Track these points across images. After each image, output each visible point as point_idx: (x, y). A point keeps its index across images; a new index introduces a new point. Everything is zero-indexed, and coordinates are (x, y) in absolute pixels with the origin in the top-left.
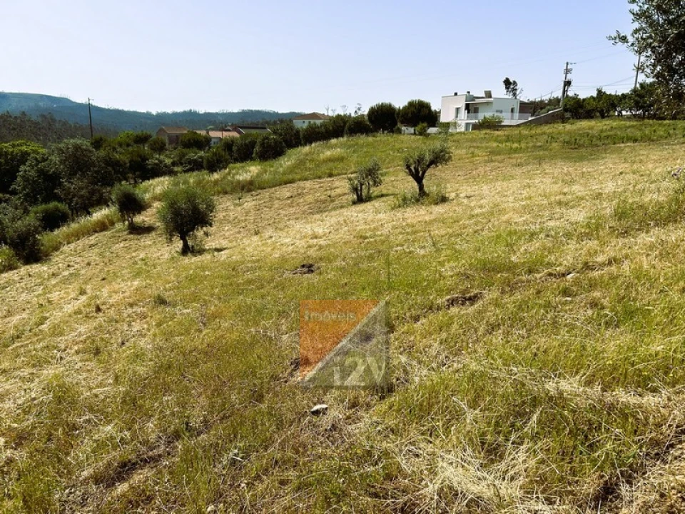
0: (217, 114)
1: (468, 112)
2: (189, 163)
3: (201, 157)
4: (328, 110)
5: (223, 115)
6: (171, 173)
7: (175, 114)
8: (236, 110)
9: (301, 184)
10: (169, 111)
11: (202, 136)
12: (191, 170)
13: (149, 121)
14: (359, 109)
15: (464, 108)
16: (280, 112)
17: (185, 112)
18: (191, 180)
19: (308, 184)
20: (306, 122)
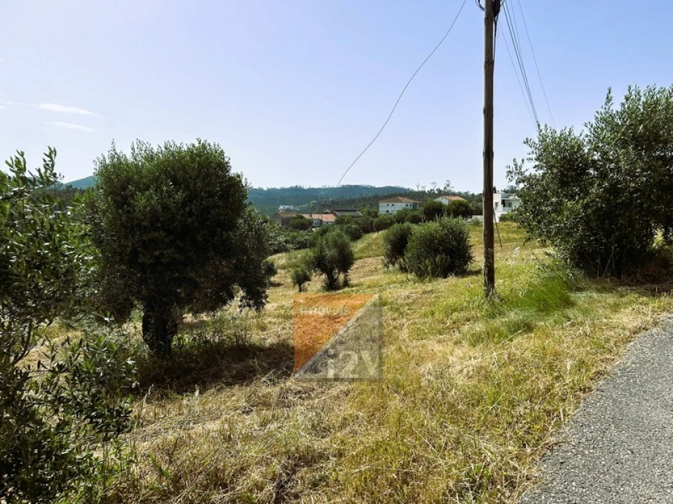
0: (320, 189)
1: (504, 206)
2: (298, 243)
3: (306, 240)
4: (418, 187)
5: (325, 189)
6: (286, 250)
7: (283, 190)
9: (366, 260)
11: (306, 220)
12: (299, 248)
13: (260, 197)
14: (448, 185)
15: (500, 203)
16: (377, 186)
17: (291, 188)
18: (299, 256)
19: (370, 260)
20: (391, 204)
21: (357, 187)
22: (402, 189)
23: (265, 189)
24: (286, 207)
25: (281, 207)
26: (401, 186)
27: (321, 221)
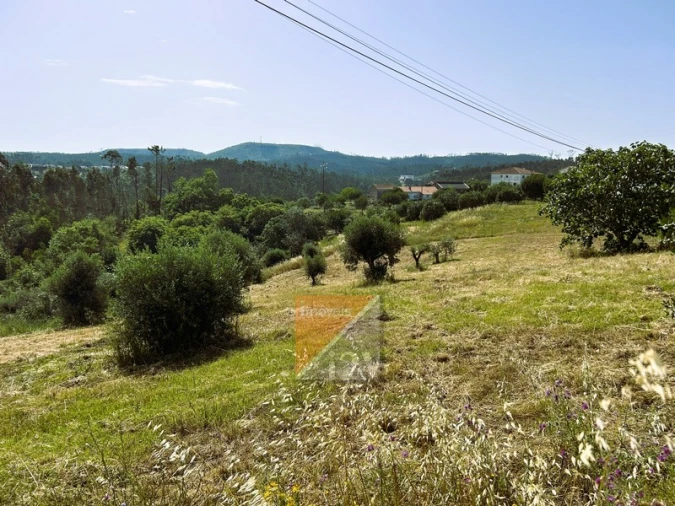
7: (407, 159)
8: (464, 154)
10: (402, 156)
17: (416, 157)
20: (504, 176)
21: (486, 155)
22: (539, 157)
23: (389, 158)
24: (407, 177)
25: (402, 177)
26: (537, 154)
27: (421, 194)
